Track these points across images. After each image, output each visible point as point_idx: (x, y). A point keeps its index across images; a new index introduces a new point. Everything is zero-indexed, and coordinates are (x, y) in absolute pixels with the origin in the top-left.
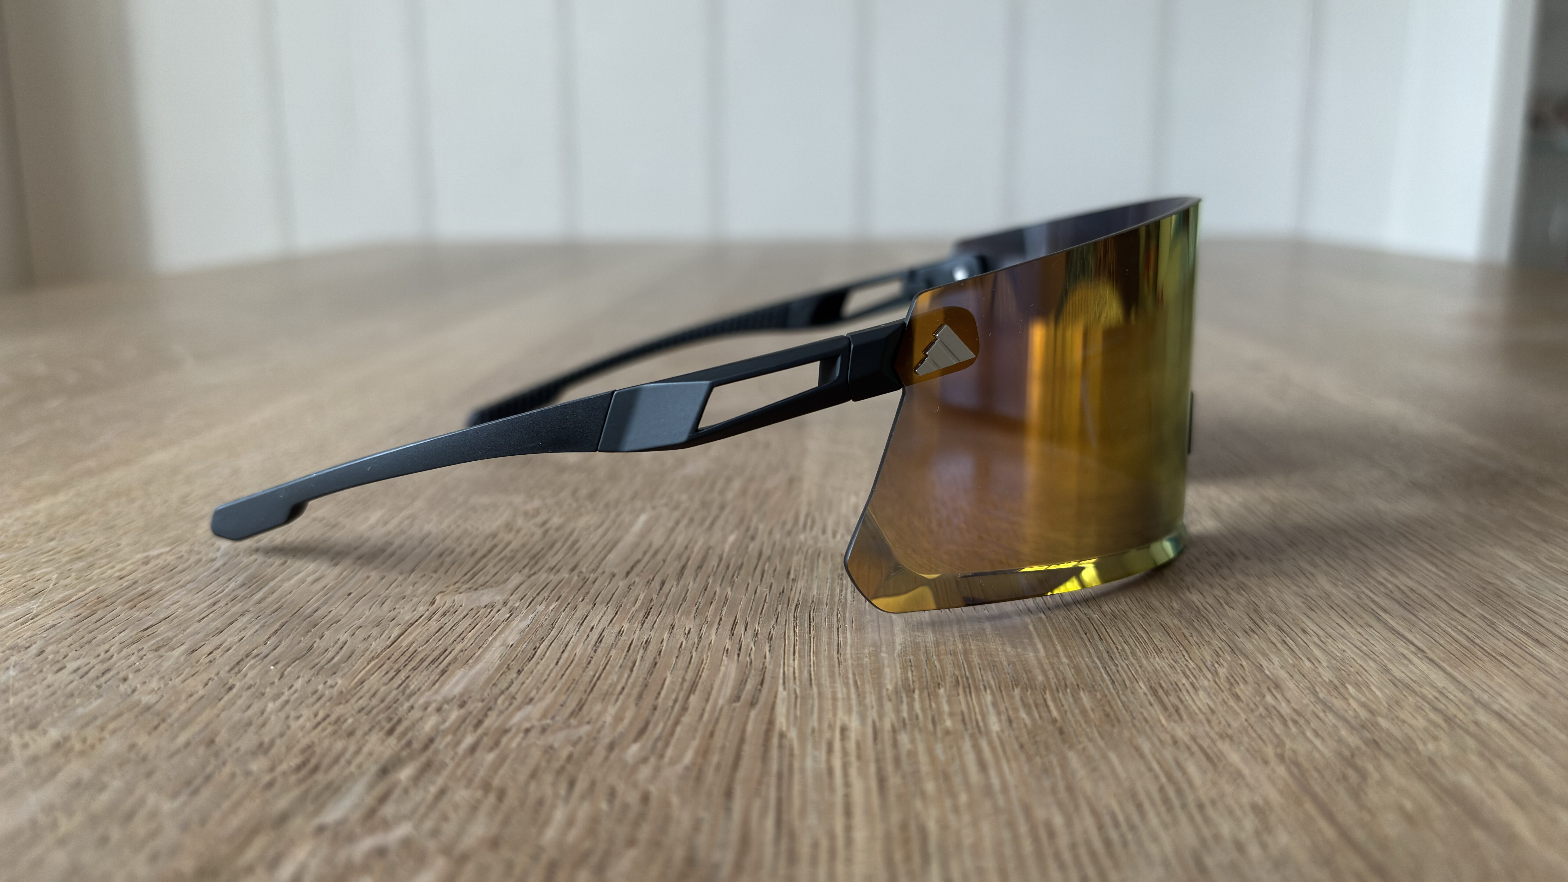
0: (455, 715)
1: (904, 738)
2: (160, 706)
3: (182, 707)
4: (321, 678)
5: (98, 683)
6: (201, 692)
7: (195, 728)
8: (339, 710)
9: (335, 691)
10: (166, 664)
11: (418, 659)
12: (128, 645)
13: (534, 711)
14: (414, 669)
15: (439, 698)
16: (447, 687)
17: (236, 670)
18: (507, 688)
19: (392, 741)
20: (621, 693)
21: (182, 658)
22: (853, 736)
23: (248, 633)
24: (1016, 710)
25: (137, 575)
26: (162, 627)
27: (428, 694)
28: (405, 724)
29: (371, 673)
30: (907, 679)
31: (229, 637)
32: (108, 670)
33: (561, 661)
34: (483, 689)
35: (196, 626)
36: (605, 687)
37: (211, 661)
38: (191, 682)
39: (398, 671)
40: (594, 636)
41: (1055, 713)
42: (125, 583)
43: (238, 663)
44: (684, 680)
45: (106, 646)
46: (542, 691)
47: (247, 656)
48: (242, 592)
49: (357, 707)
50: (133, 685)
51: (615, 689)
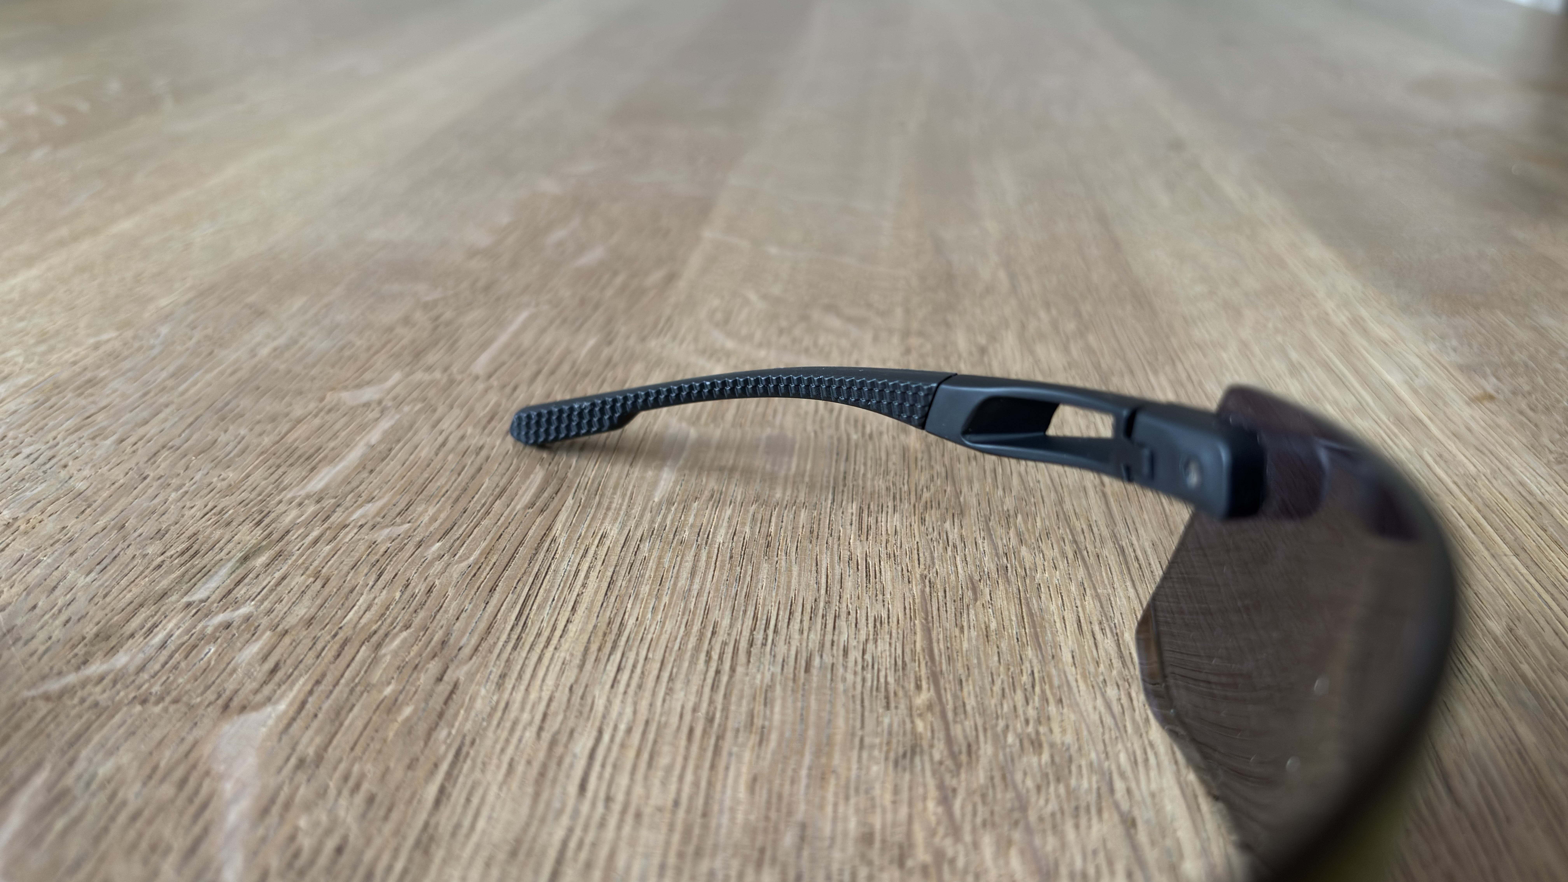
0: (311, 509)
1: (645, 547)
2: (89, 493)
3: (105, 494)
4: (217, 472)
5: (44, 468)
6: (122, 481)
7: (112, 514)
8: (225, 502)
9: (225, 484)
10: (98, 453)
11: (296, 456)
12: (72, 433)
13: (371, 508)
14: (291, 465)
15: (303, 493)
16: (313, 483)
17: (152, 460)
18: (358, 487)
19: (258, 531)
20: (444, 495)
21: (113, 447)
22: (607, 542)
23: (168, 425)
24: (744, 524)
25: (88, 361)
26: (100, 417)
27: (296, 489)
28: (272, 516)
29: (256, 468)
30: (674, 492)
31: (152, 429)
32: (53, 457)
33: (407, 463)
34: (339, 486)
35: (127, 416)
36: (433, 490)
37: (134, 452)
38: (116, 471)
39: (279, 467)
40: (441, 439)
41: (772, 529)
42: (77, 368)
43: (155, 454)
44: (497, 485)
45: (54, 434)
46: (384, 490)
47: (164, 447)
48: (170, 383)
49: (239, 499)
50: (71, 472)
51: (440, 491)
